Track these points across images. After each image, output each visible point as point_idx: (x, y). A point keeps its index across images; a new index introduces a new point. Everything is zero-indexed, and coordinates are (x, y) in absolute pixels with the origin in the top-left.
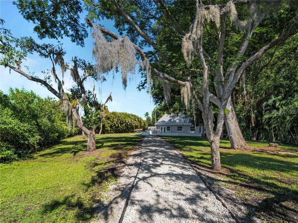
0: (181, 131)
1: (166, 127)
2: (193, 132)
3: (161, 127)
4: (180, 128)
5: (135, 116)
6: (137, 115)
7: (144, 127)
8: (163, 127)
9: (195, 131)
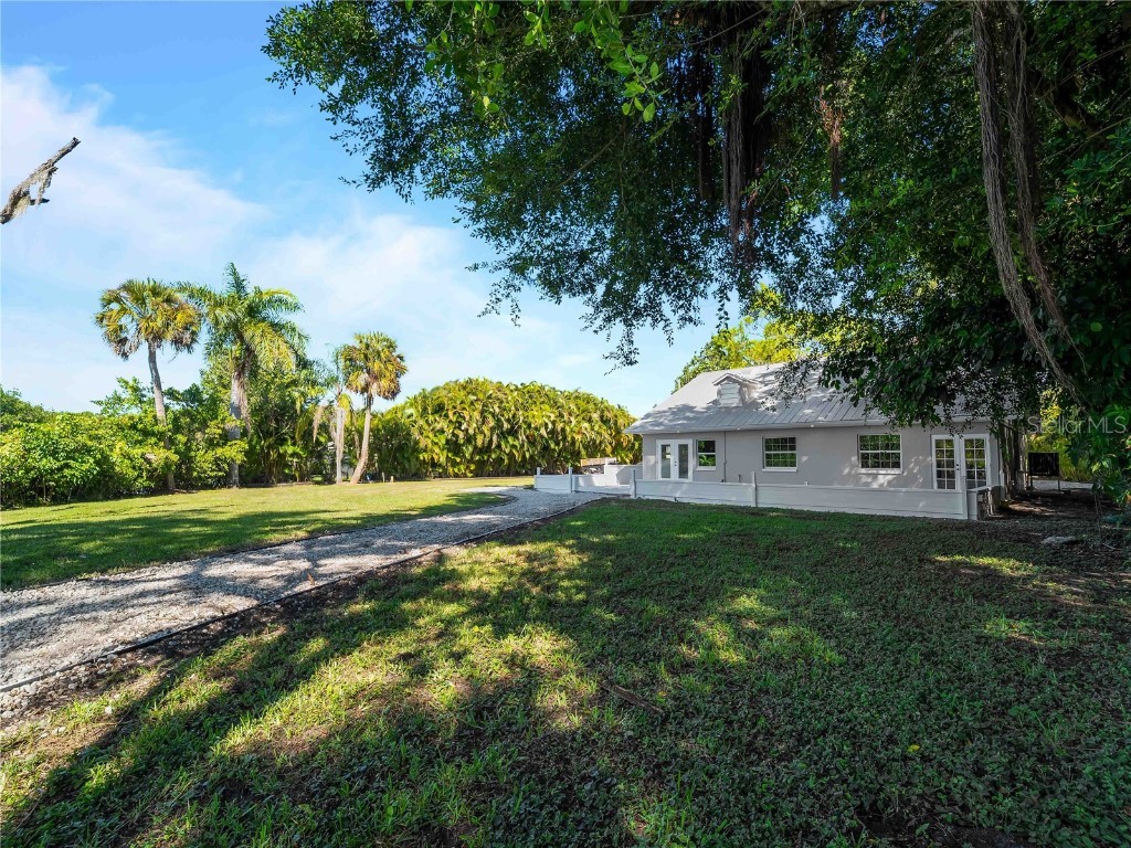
0: (793, 469)
1: (690, 442)
2: (885, 476)
3: (660, 443)
4: (781, 448)
5: (588, 399)
6: (598, 395)
7: (636, 447)
8: (674, 445)
9: (897, 465)
